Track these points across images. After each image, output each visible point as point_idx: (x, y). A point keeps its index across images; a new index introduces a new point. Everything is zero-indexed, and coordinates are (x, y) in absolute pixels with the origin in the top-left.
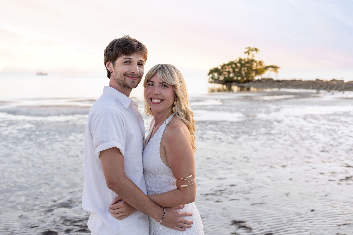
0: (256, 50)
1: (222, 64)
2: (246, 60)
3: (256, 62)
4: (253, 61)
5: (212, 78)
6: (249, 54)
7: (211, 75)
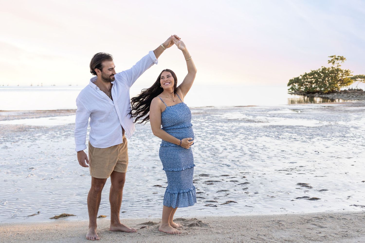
0: (342, 59)
1: (303, 74)
2: (331, 69)
3: (341, 71)
4: (338, 70)
5: (292, 89)
6: (334, 63)
7: (291, 86)
